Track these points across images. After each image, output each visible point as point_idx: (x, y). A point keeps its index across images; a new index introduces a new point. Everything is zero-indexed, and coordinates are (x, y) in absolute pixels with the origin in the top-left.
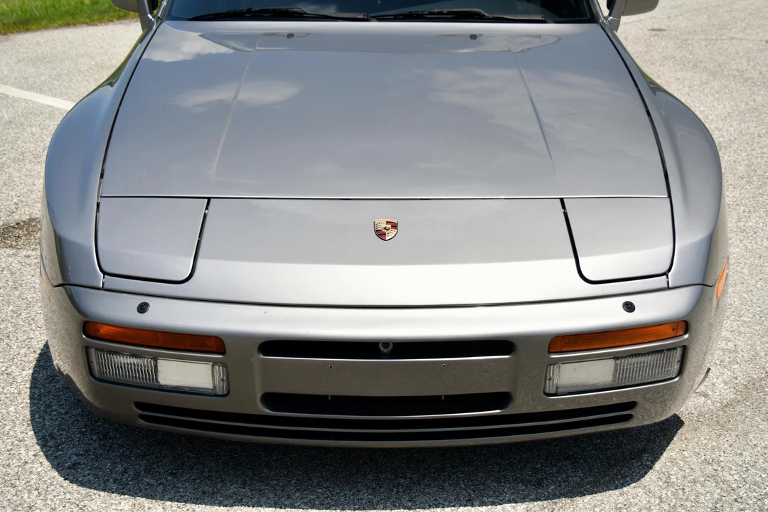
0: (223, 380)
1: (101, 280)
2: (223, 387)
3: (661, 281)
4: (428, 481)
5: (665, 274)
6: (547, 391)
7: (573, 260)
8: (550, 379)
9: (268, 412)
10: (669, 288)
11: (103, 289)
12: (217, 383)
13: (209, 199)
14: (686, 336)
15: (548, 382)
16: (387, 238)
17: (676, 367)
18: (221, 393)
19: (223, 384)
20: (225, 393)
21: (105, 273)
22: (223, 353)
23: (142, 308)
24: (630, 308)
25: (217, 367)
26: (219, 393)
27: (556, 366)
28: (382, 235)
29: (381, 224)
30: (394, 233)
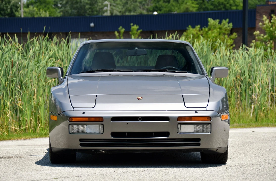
1: (73, 109)
3: (205, 109)
5: (206, 107)
6: (178, 132)
7: (184, 103)
9: (112, 138)
10: (206, 110)
11: (73, 111)
12: (101, 130)
13: (97, 95)
14: (211, 121)
15: (178, 129)
17: (210, 130)
21: (74, 108)
22: (103, 121)
23: (84, 113)
24: (196, 112)
25: (101, 125)
26: (101, 133)
27: (180, 125)
28: (139, 99)
29: (138, 97)
30: (142, 98)
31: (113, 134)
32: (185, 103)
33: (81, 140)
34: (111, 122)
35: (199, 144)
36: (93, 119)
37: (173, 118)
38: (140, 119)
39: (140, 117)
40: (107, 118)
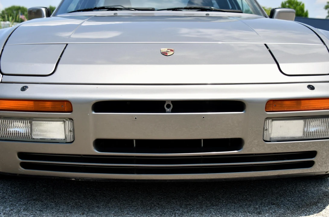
0: (71, 131)
1: (0, 77)
2: (71, 136)
4: (193, 212)
6: (265, 139)
8: (266, 130)
9: (97, 152)
11: (2, 82)
12: (67, 133)
13: (67, 44)
15: (265, 131)
16: (168, 55)
18: (69, 141)
19: (71, 134)
20: (72, 140)
21: (3, 74)
22: (71, 112)
23: (23, 89)
24: (312, 88)
25: (67, 122)
26: (68, 141)
27: (270, 120)
28: (165, 54)
29: (164, 50)
30: (172, 53)
31: (100, 144)
32: (280, 65)
33: (21, 155)
34: (94, 113)
35: (311, 164)
36: (48, 104)
37: (255, 103)
38: (168, 106)
39: (168, 101)
40: (83, 102)
